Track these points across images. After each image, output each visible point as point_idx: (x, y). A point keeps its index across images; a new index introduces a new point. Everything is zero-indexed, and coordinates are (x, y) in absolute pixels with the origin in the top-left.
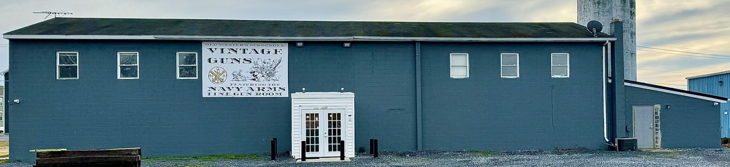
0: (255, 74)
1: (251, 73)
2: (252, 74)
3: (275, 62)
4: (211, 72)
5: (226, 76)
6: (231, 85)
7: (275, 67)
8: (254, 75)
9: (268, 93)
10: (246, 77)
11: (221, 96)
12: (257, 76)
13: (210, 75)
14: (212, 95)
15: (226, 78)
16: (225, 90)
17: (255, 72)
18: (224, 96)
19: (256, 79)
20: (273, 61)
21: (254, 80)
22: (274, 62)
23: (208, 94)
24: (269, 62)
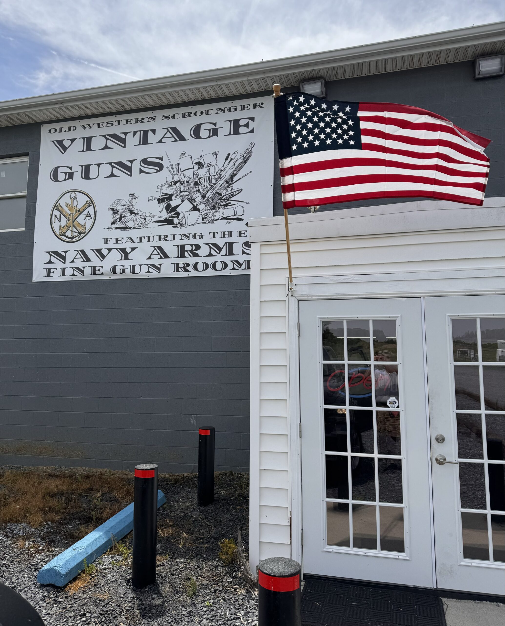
0: (171, 202)
1: (160, 201)
2: (165, 204)
3: (232, 159)
4: (56, 207)
5: (93, 216)
6: (106, 241)
7: (232, 177)
8: (168, 208)
9: (210, 263)
10: (148, 215)
11: (79, 277)
12: (178, 210)
13: (53, 216)
14: (56, 277)
15: (91, 221)
16: (88, 260)
17: (173, 198)
18: (88, 276)
19: (176, 221)
20: (227, 159)
21: (169, 222)
22: (229, 159)
23: (44, 272)
24: (214, 163)
